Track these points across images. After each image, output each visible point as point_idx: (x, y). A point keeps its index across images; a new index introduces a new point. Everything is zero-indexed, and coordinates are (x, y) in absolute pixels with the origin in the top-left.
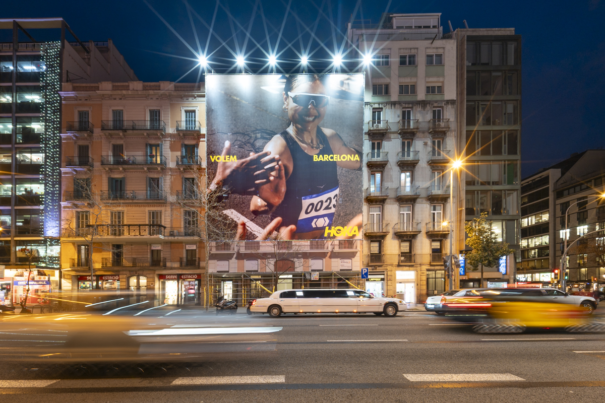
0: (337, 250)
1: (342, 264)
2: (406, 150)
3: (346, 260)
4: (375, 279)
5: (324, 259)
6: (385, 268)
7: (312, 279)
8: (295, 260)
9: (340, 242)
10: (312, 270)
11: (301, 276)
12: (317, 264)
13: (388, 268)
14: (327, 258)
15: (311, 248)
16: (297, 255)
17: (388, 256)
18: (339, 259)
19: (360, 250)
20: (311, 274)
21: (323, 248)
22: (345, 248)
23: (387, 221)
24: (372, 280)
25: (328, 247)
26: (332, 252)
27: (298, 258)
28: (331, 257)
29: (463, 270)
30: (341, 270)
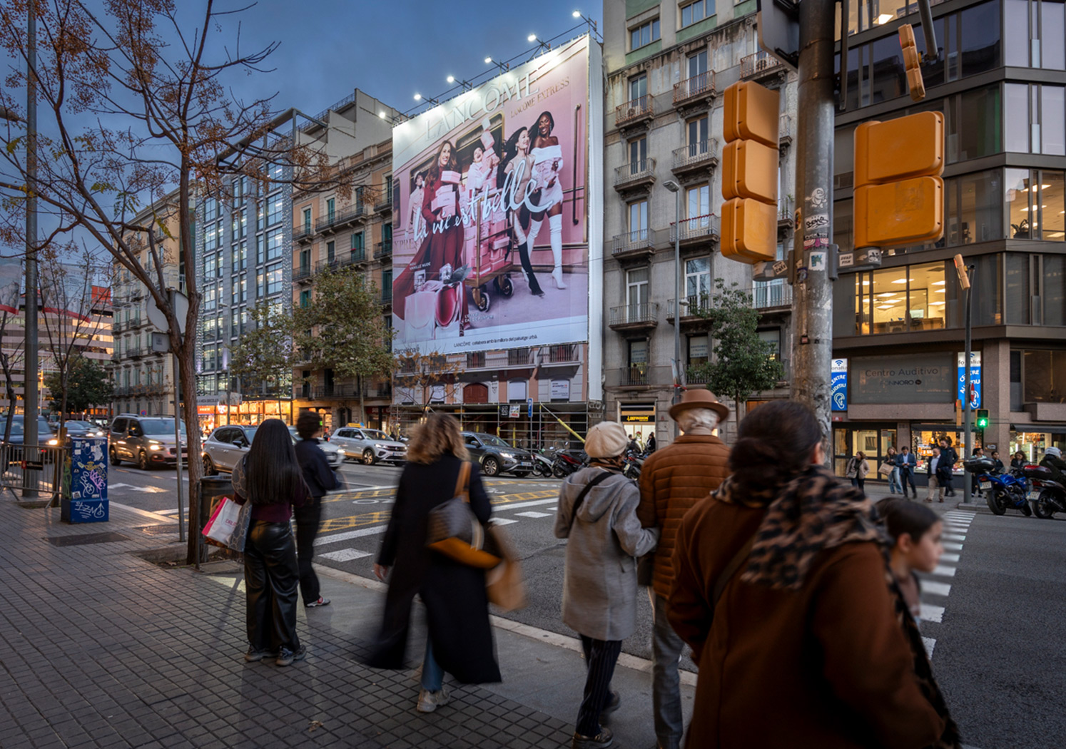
0: (547, 364)
1: (555, 389)
2: (698, 140)
3: (560, 383)
4: (637, 418)
5: (528, 382)
6: (653, 395)
7: (510, 416)
8: (488, 383)
9: (551, 350)
10: (511, 401)
11: (496, 410)
12: (516, 390)
13: (658, 395)
14: (532, 378)
15: (510, 363)
16: (490, 376)
17: (659, 371)
18: (550, 380)
19: (583, 362)
20: (509, 406)
21: (526, 362)
22: (559, 359)
23: (657, 297)
24: (632, 418)
25: (533, 360)
26: (540, 367)
27: (493, 380)
28: (537, 378)
29: (843, 397)
30: (553, 400)
